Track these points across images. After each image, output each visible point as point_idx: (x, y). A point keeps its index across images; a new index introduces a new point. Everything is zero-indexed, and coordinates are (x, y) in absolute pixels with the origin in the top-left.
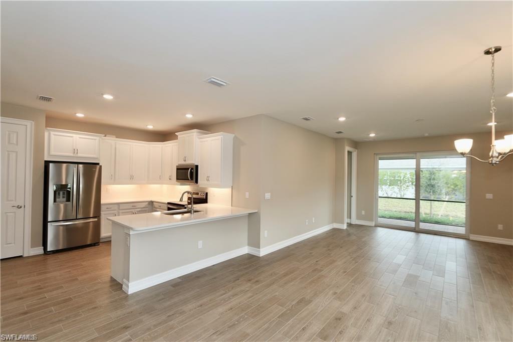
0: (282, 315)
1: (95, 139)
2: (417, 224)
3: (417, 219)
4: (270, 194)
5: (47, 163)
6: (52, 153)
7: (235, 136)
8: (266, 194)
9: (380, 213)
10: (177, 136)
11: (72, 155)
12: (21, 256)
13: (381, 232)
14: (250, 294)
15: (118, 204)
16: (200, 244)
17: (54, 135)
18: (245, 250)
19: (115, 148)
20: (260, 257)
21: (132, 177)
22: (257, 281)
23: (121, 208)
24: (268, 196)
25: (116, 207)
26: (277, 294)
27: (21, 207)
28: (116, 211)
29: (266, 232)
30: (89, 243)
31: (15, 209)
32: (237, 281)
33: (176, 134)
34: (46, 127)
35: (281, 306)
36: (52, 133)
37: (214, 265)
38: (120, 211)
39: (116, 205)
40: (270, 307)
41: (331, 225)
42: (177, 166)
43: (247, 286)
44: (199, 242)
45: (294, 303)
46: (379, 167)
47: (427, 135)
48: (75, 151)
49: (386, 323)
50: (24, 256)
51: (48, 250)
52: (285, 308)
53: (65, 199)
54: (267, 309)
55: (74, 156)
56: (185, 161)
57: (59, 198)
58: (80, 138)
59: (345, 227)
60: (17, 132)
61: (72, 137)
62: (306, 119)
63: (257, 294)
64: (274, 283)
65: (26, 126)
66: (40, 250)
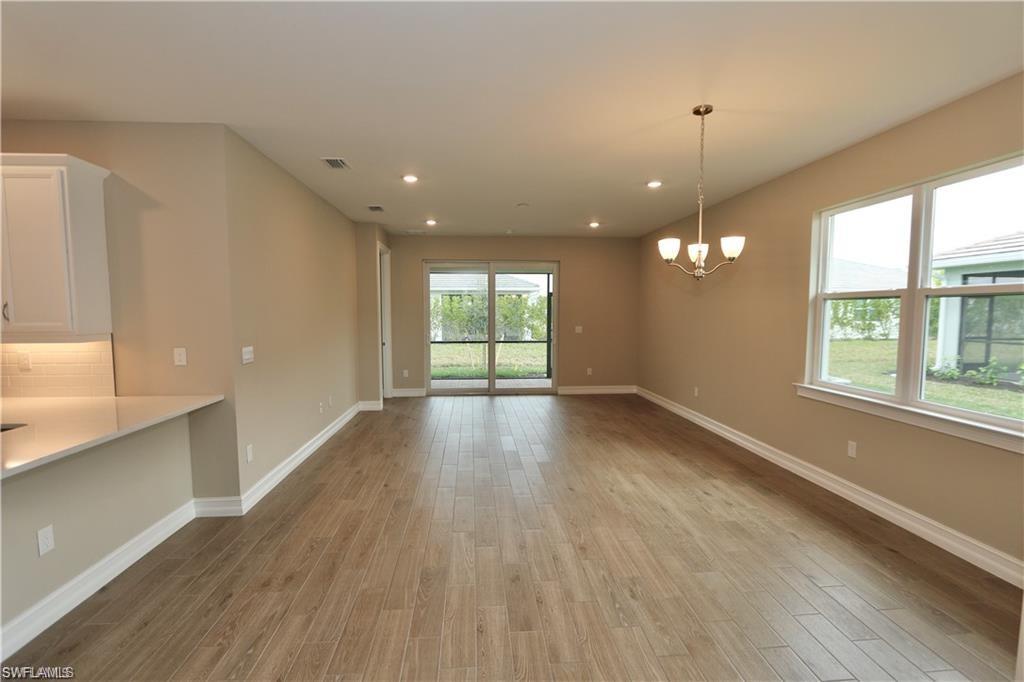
0: (416, 629)
2: (492, 383)
3: (492, 374)
4: (251, 348)
7: (112, 174)
8: (245, 350)
9: (434, 371)
13: (437, 403)
14: (297, 620)
16: (46, 538)
18: (188, 511)
20: (241, 517)
22: (289, 578)
24: (248, 353)
26: (365, 585)
29: (250, 447)
32: (231, 601)
35: (396, 608)
37: (103, 589)
40: (375, 623)
41: (355, 406)
43: (271, 602)
44: (40, 533)
45: (416, 588)
46: (431, 289)
47: (509, 232)
49: (579, 551)
52: (410, 608)
54: (372, 630)
59: (379, 406)
62: (334, 164)
63: (316, 608)
64: (334, 564)
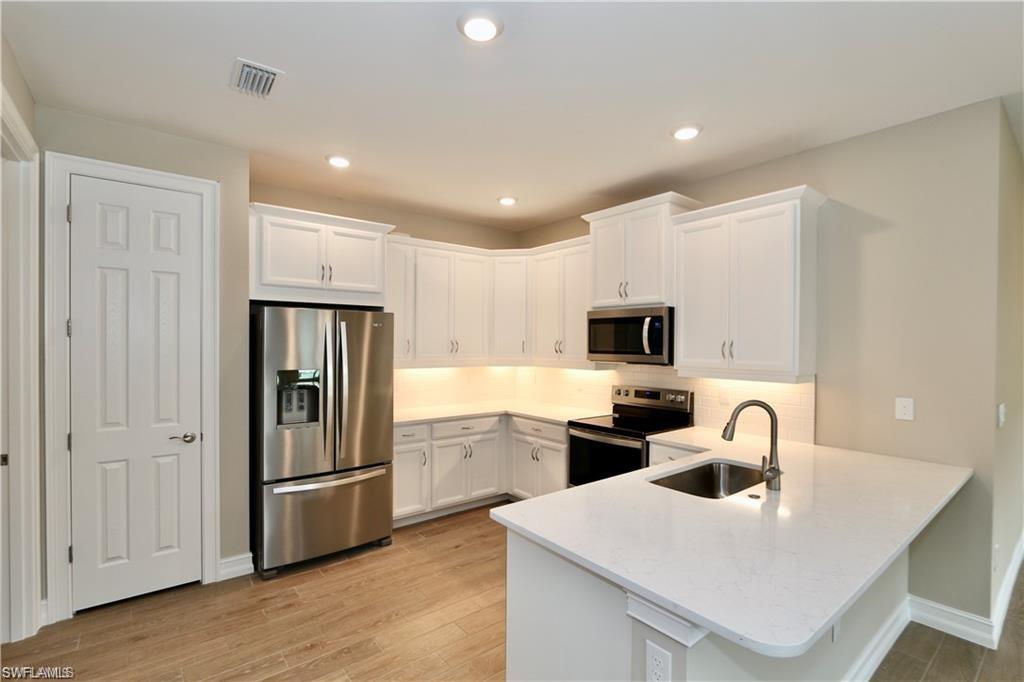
1: (373, 239)
4: (1003, 406)
5: (256, 307)
6: (269, 278)
7: (829, 200)
8: (1001, 409)
10: (588, 223)
11: (316, 282)
12: (198, 583)
15: (430, 423)
17: (273, 224)
18: (905, 613)
19: (416, 266)
20: (992, 652)
21: (454, 347)
23: (437, 434)
24: (1001, 413)
25: (424, 431)
27: (193, 439)
28: (424, 444)
30: (353, 543)
31: (179, 447)
33: (583, 217)
34: (250, 201)
36: (267, 218)
38: (435, 443)
39: (425, 426)
42: (589, 313)
48: (326, 272)
50: (206, 582)
51: (265, 567)
53: (304, 414)
55: (324, 286)
56: (623, 294)
57: (291, 410)
58: (336, 234)
60: (178, 215)
61: (317, 231)
65: (201, 195)
66: (243, 564)
